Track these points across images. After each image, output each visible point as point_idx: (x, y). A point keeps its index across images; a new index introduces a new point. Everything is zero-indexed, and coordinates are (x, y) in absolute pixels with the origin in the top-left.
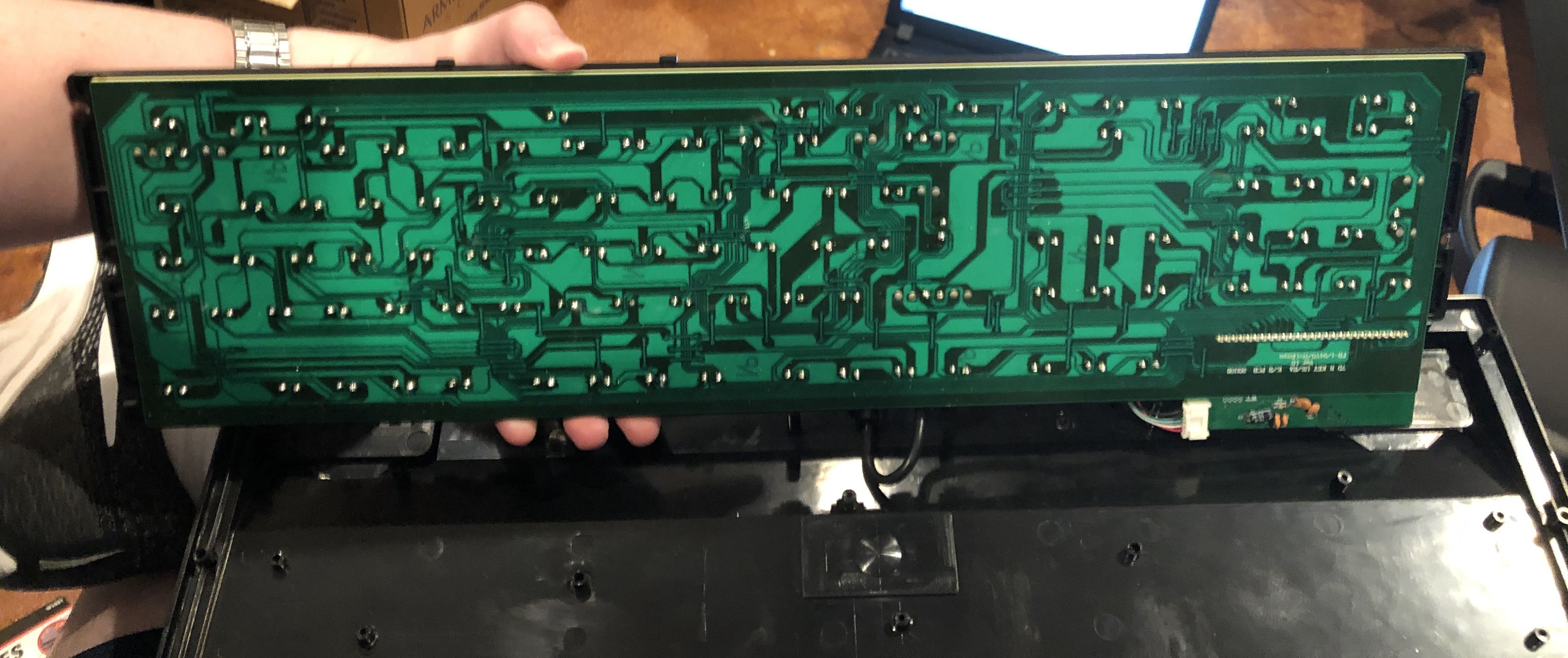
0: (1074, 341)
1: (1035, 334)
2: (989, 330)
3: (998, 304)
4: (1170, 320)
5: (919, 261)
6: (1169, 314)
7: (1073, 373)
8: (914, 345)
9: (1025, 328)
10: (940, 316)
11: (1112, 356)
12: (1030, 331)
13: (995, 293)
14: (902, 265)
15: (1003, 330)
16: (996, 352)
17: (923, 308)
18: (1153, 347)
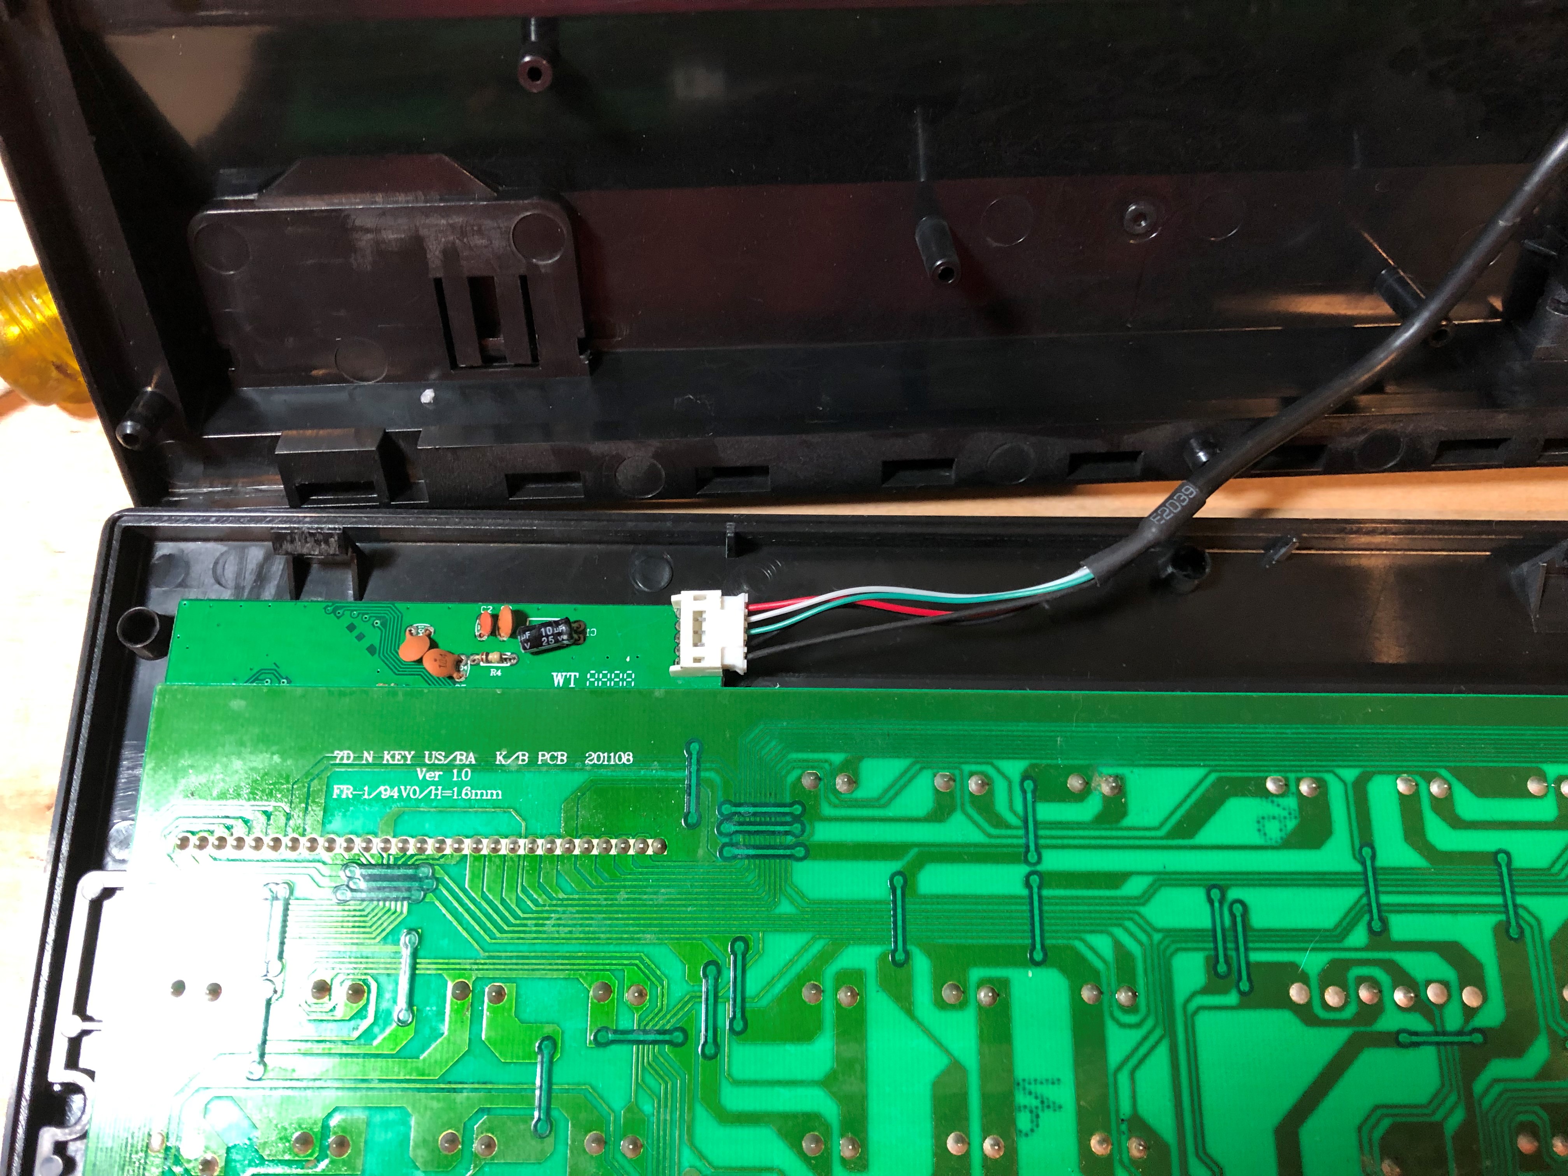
0: (1020, 856)
1: (1116, 879)
2: (1233, 894)
3: (1222, 968)
4: (785, 908)
5: (1437, 1098)
6: (788, 925)
7: (1014, 768)
8: (1410, 858)
9: (1146, 898)
10: (1359, 937)
11: (922, 812)
12: (1134, 887)
13: (1232, 998)
14: (1479, 1086)
15: (1199, 894)
16: (1208, 834)
17: (1407, 960)
18: (824, 833)
